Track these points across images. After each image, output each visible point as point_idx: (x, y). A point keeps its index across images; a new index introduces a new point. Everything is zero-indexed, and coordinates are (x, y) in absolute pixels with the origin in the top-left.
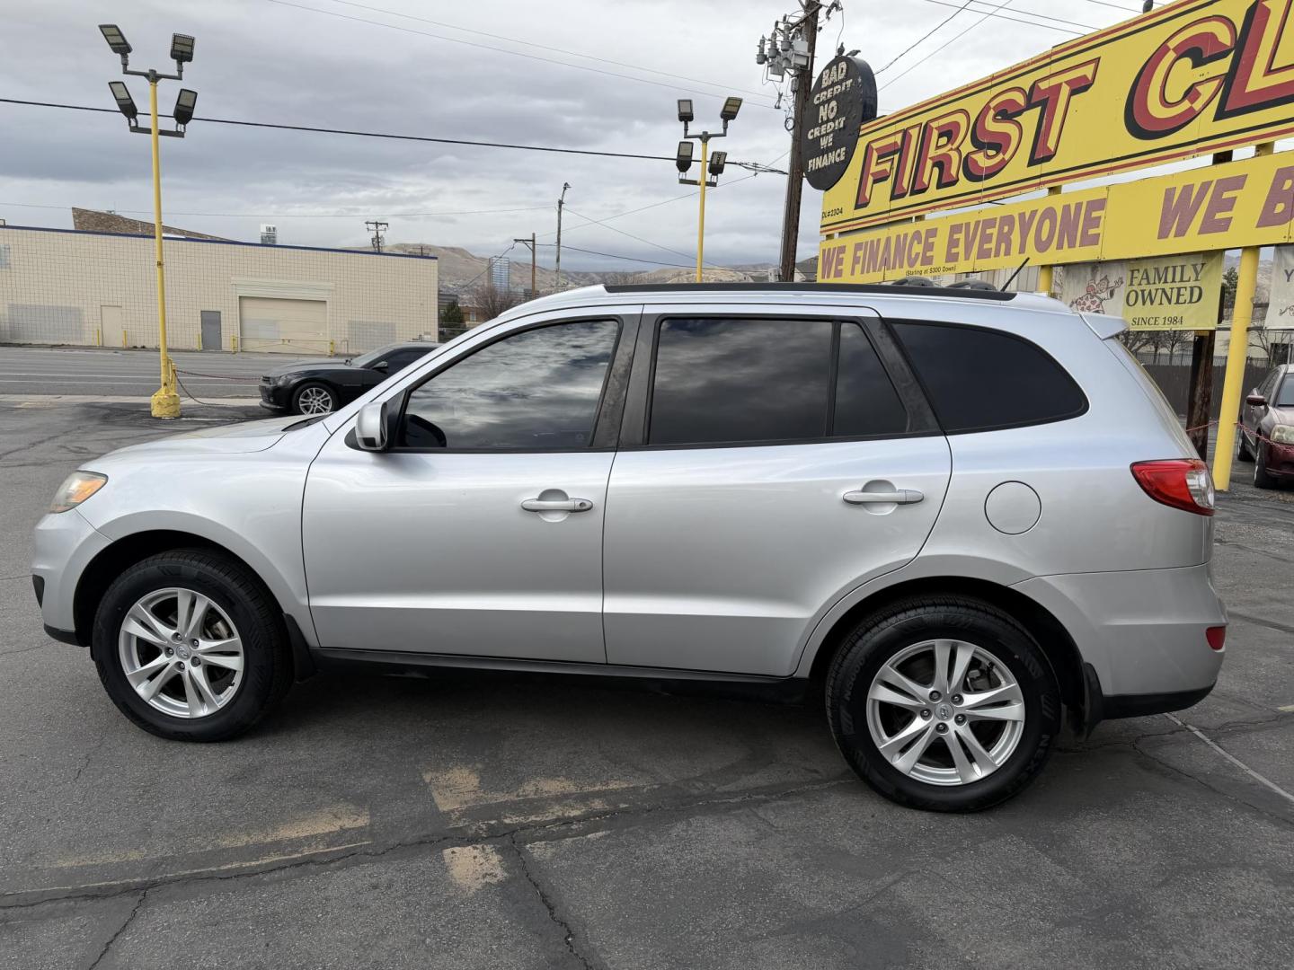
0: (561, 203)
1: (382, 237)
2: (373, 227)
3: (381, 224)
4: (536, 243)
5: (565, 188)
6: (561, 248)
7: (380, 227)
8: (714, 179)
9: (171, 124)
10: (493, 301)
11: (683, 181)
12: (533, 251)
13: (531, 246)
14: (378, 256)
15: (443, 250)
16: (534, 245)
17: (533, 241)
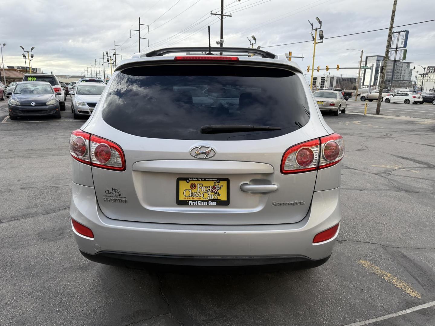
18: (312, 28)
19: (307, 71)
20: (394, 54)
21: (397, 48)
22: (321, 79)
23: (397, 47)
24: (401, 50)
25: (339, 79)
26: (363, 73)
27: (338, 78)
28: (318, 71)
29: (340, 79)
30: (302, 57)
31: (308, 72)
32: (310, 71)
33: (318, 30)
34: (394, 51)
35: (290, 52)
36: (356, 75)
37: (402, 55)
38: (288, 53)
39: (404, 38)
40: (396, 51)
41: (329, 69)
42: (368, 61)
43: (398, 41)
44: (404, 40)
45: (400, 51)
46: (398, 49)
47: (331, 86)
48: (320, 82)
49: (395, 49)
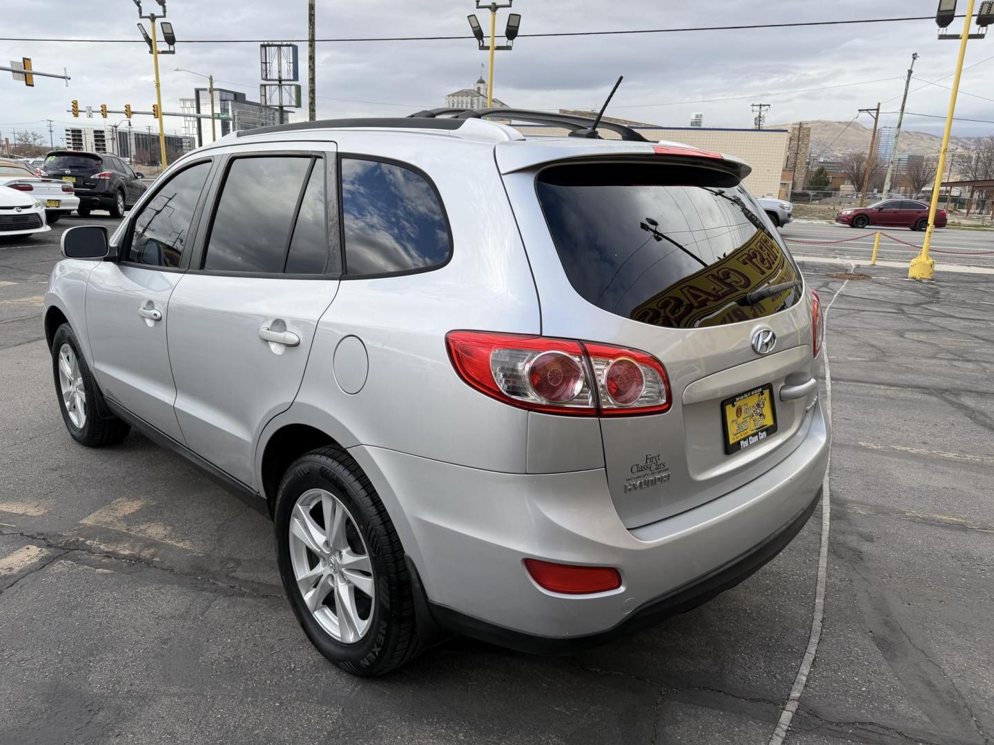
0: (910, 72)
1: (763, 116)
2: (758, 108)
3: (764, 105)
4: (880, 111)
5: (914, 58)
6: (905, 115)
7: (763, 108)
8: (983, 30)
9: (504, 41)
10: (858, 168)
11: (942, 37)
12: (876, 119)
13: (875, 115)
14: (758, 132)
15: (837, 125)
16: (878, 113)
17: (878, 110)
18: (140, 13)
19: (71, 113)
20: (277, 93)
21: (280, 80)
22: (93, 134)
23: (280, 78)
24: (289, 85)
25: (140, 137)
26: (196, 126)
27: (138, 134)
28: (105, 116)
29: (142, 138)
30: (64, 75)
31: (76, 115)
32: (80, 113)
33: (158, 21)
34: (276, 85)
35: (24, 59)
36: (181, 131)
37: (294, 96)
38: (21, 61)
39: (291, 61)
40: (280, 86)
41: (133, 113)
42: (201, 100)
43: (280, 65)
44: (292, 65)
45: (287, 87)
46: (283, 83)
47: (125, 154)
48: (94, 143)
49: (277, 83)
